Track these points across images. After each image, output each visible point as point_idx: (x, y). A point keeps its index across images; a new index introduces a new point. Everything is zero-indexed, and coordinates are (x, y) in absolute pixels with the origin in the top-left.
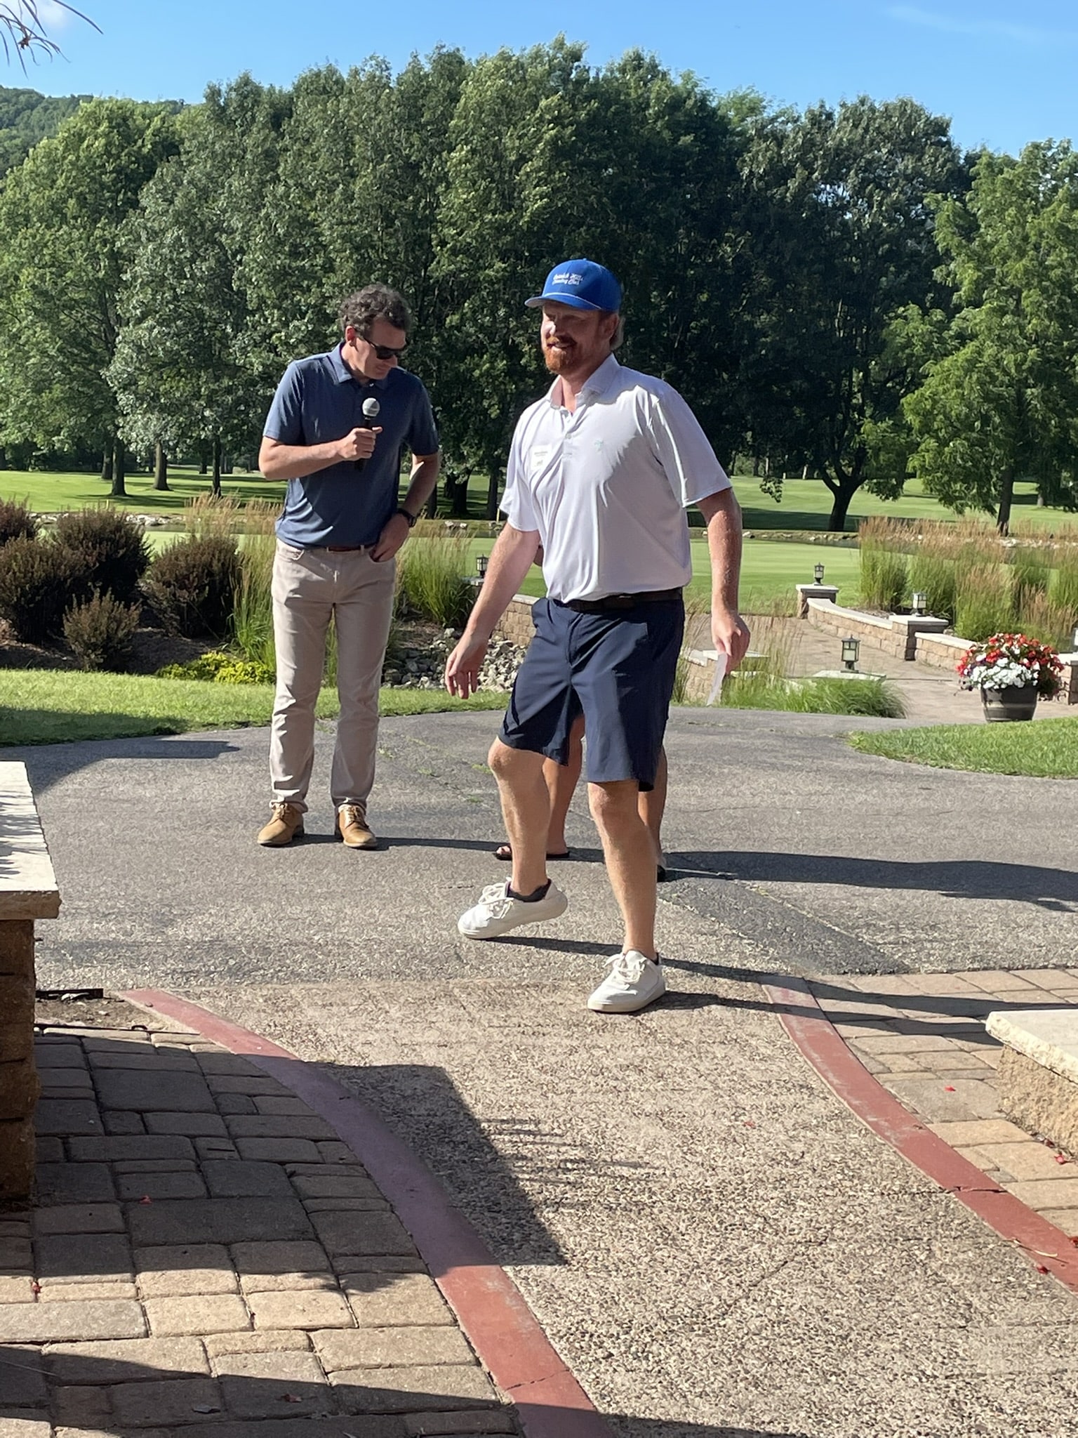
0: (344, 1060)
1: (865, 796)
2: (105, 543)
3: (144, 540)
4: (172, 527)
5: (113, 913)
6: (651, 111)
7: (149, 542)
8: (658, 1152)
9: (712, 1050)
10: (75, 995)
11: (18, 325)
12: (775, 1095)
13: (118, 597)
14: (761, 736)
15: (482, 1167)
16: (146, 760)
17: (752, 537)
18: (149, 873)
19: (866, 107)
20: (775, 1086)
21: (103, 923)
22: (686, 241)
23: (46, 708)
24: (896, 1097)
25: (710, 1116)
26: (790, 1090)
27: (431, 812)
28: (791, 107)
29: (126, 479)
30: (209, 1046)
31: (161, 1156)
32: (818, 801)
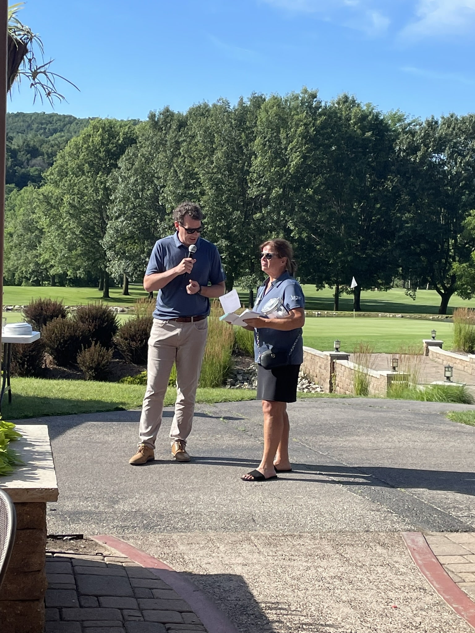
0: (196, 571)
1: (454, 443)
2: (98, 320)
3: (115, 319)
4: (130, 313)
5: (90, 497)
6: (352, 121)
7: (118, 319)
8: (348, 621)
9: (376, 569)
10: (70, 537)
11: (62, 220)
12: (407, 593)
13: (103, 345)
14: (404, 413)
15: (262, 627)
16: (110, 423)
17: (402, 317)
18: (108, 478)
19: (453, 119)
20: (407, 588)
21: (85, 502)
22: (369, 180)
23: (65, 398)
24: (467, 595)
25: (374, 603)
26: (414, 590)
27: (244, 449)
28: (418, 118)
29: (110, 290)
30: (132, 563)
31: (106, 619)
32: (431, 445)
